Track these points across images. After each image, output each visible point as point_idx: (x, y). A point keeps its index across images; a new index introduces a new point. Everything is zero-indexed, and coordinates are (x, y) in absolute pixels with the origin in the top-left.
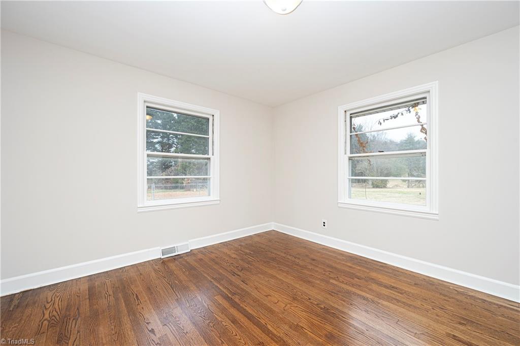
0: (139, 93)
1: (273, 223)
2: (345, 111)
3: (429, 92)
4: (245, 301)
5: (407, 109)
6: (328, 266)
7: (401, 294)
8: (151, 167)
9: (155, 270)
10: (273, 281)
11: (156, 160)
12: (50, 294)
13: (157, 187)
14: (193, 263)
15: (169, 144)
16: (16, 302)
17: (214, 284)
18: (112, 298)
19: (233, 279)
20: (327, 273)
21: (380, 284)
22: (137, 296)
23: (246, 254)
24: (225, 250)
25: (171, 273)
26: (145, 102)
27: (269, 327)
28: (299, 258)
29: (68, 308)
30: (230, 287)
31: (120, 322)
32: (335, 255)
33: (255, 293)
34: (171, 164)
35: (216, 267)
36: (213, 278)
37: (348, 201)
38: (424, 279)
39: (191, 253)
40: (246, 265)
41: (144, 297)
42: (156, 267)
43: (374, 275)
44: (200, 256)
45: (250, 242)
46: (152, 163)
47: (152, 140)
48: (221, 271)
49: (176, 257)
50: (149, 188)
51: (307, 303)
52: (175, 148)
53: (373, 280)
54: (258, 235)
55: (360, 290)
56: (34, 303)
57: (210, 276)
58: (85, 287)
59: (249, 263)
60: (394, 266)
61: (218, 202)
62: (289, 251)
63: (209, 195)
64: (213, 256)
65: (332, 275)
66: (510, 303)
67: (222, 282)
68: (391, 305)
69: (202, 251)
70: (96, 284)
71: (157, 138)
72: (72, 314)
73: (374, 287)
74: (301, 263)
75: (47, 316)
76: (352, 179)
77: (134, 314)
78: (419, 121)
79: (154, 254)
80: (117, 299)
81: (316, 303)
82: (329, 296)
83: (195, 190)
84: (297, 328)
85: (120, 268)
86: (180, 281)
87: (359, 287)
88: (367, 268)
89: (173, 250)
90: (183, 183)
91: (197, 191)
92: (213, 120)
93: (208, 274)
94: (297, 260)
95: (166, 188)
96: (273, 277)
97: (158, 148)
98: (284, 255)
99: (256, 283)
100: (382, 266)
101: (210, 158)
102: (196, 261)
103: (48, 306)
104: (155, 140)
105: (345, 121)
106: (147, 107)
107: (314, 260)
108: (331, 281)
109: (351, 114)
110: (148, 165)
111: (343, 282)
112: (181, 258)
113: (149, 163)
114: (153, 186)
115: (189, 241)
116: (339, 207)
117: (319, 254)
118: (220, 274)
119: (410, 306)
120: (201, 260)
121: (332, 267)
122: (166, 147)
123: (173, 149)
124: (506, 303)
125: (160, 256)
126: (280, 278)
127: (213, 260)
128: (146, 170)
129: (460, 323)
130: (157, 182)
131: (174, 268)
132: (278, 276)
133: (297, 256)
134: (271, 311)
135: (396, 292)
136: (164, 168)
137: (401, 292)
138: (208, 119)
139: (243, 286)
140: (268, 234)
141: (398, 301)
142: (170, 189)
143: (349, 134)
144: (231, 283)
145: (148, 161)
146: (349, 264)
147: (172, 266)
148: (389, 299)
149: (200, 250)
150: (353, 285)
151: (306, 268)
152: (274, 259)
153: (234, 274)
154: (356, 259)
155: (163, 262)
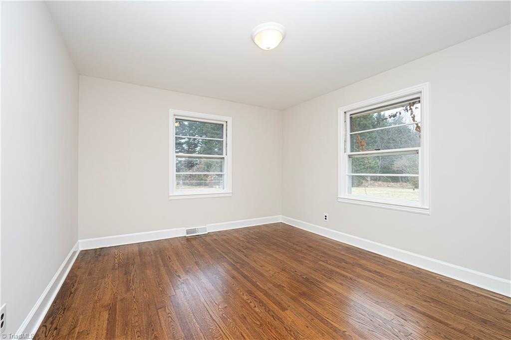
0: (170, 110)
1: (281, 216)
2: (345, 112)
3: (421, 92)
4: (244, 268)
5: (404, 108)
6: (322, 252)
7: (381, 277)
8: (179, 165)
9: (181, 243)
10: (269, 258)
11: (183, 159)
12: (116, 251)
13: (184, 184)
14: (210, 242)
15: (194, 144)
16: (98, 253)
17: (222, 256)
18: (153, 256)
19: (238, 253)
20: (318, 257)
21: (365, 269)
22: (169, 257)
23: (252, 238)
24: (236, 235)
25: (193, 246)
26: (174, 115)
27: (258, 283)
28: (297, 245)
29: (128, 259)
30: (235, 259)
31: (159, 269)
32: (333, 245)
33: (253, 264)
34: (196, 162)
35: (226, 245)
36: (223, 252)
37: (347, 196)
38: (413, 270)
39: (209, 235)
40: (250, 246)
41: (174, 258)
42: (182, 242)
43: (363, 262)
44: (215, 237)
45: (258, 230)
46: (180, 162)
47: (180, 141)
48: (229, 248)
49: (197, 237)
50: (178, 184)
51: (293, 274)
52: (199, 147)
53: (360, 266)
54: (266, 226)
55: (344, 271)
56: (109, 254)
57: (221, 250)
58: (136, 249)
59: (253, 244)
60: (387, 258)
61: (231, 195)
62: (290, 239)
63: (224, 189)
64: (225, 237)
65: (323, 259)
66: (495, 295)
67: (229, 255)
68: (366, 283)
69: (217, 234)
70: (143, 248)
71: (184, 138)
72: (131, 262)
73: (358, 270)
74: (298, 248)
75: (117, 262)
76: (353, 176)
77: (168, 266)
78: (414, 120)
79: (181, 232)
80: (156, 258)
81: (300, 274)
82: (312, 271)
83: (217, 187)
84: (279, 286)
85: (158, 241)
86: (199, 252)
87: (344, 268)
88: (359, 257)
89: (194, 231)
90: (206, 180)
91: (219, 188)
92: (227, 125)
93: (219, 249)
94: (295, 246)
95: (192, 185)
96: (270, 255)
97: (185, 148)
98: (284, 241)
99: (255, 258)
100: (375, 257)
101: (224, 158)
102: (212, 241)
103: (116, 257)
104: (183, 141)
105: (345, 122)
106: (176, 119)
107: (310, 247)
108: (320, 262)
109: (351, 115)
110: (177, 164)
111: (330, 264)
112: (201, 237)
113: (177, 162)
114: (181, 182)
115: (207, 225)
116: (339, 202)
117: (317, 243)
118: (229, 250)
119: (384, 285)
120: (215, 240)
121: (325, 253)
122: (192, 147)
123: (198, 149)
124: (488, 294)
125: (184, 234)
126: (276, 256)
127: (225, 240)
128: (175, 168)
129: (425, 301)
130: (184, 178)
131: (195, 243)
132: (274, 255)
133: (297, 243)
134: (262, 275)
135: (377, 275)
136: (190, 166)
137: (382, 275)
138: (223, 125)
139: (245, 258)
140: (275, 225)
141: (374, 281)
142: (196, 186)
143: (349, 133)
144: (235, 256)
145: (177, 160)
146: (343, 253)
147: (194, 242)
148: (367, 279)
149: (215, 233)
150: (338, 267)
151: (301, 252)
152: (274, 244)
153: (239, 250)
154: (353, 249)
155: (188, 239)
